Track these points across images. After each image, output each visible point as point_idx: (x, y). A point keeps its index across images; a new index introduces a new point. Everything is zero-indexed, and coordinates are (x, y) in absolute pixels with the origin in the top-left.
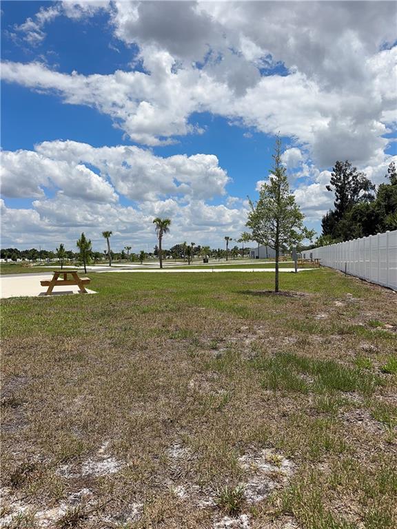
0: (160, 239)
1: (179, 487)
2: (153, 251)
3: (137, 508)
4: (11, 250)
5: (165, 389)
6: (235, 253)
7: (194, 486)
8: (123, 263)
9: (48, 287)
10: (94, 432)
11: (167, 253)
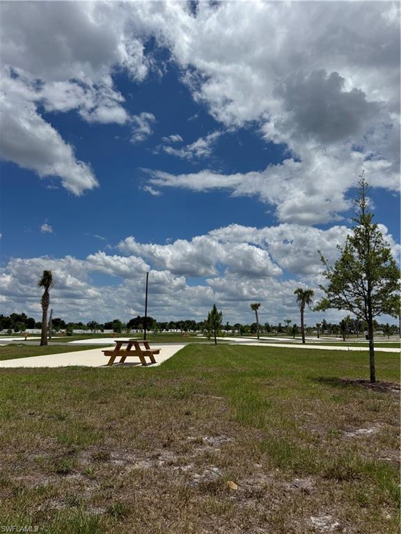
0: (302, 310)
9: (110, 357)
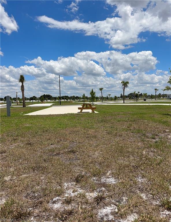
0: (124, 90)
1: (143, 194)
2: (120, 96)
3: (125, 199)
4: (66, 96)
5: (133, 153)
6: (159, 96)
7: (149, 195)
8: (107, 101)
10: (104, 166)
11: (126, 97)
